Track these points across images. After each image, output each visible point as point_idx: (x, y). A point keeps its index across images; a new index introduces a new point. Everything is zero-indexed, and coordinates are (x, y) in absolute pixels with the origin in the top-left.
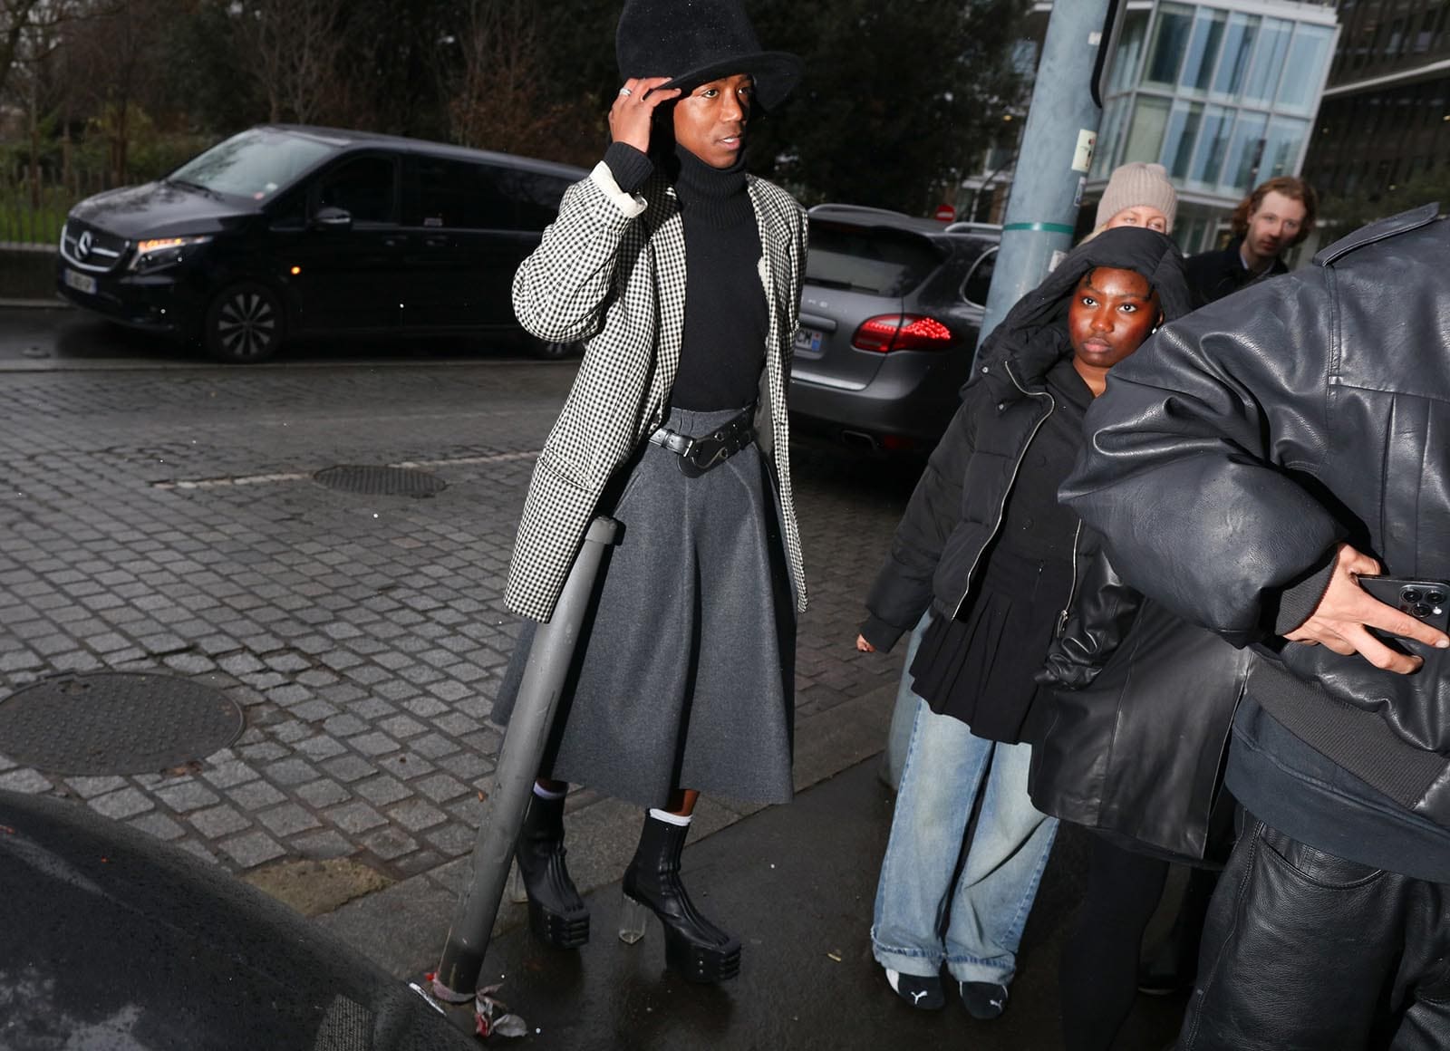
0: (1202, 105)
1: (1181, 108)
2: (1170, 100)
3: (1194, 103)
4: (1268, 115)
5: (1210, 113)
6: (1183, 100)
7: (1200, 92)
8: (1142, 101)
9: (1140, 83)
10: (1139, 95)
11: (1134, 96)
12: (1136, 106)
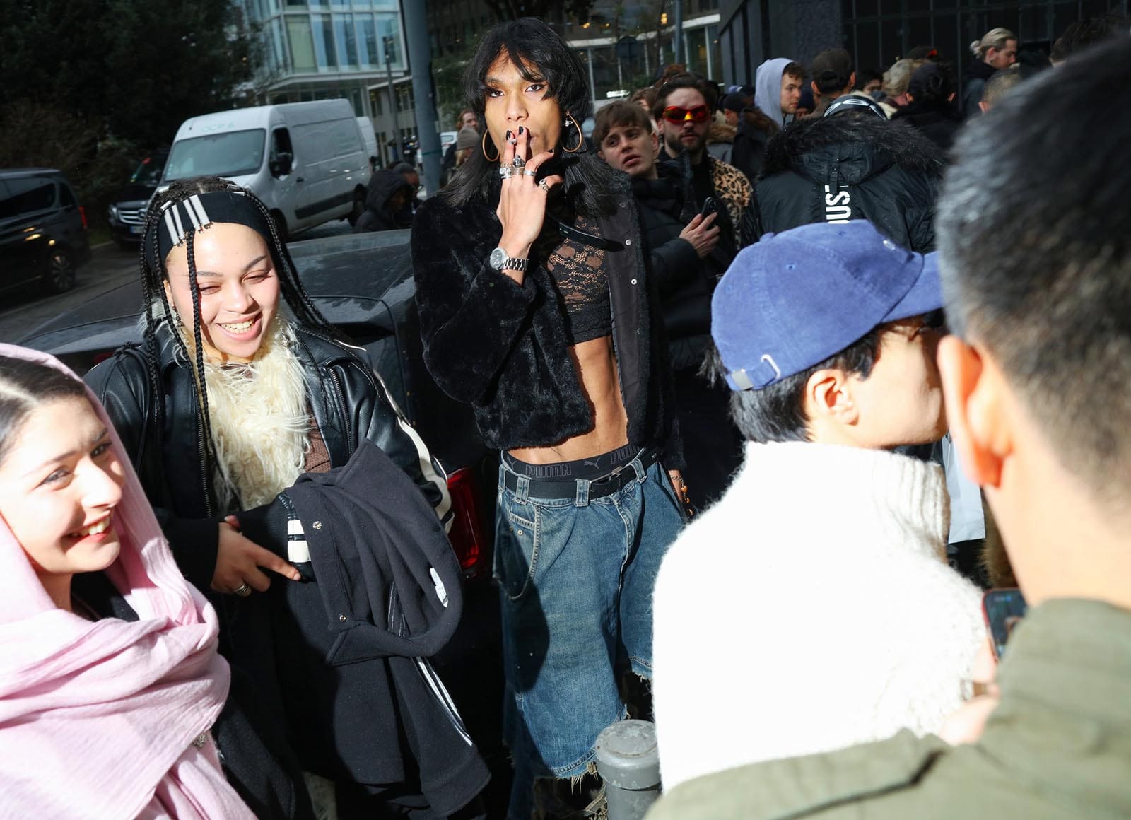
0: (329, 15)
1: (316, 20)
2: (307, 16)
3: (323, 15)
4: (371, 14)
5: (336, 19)
6: (316, 14)
7: (324, 7)
8: (289, 20)
9: (284, 9)
10: (286, 16)
11: (282, 18)
12: (287, 24)
